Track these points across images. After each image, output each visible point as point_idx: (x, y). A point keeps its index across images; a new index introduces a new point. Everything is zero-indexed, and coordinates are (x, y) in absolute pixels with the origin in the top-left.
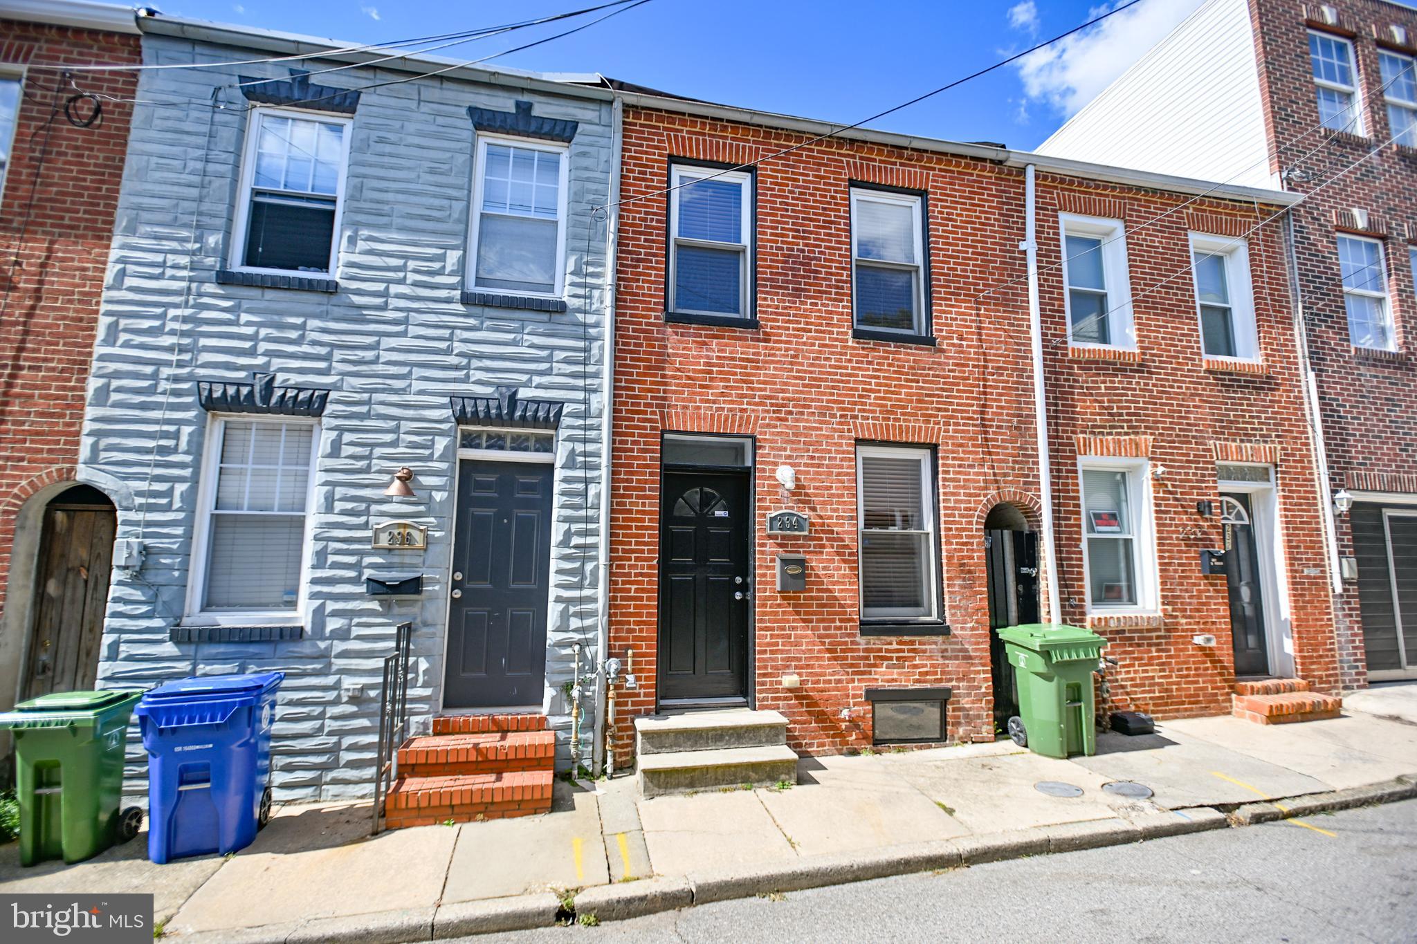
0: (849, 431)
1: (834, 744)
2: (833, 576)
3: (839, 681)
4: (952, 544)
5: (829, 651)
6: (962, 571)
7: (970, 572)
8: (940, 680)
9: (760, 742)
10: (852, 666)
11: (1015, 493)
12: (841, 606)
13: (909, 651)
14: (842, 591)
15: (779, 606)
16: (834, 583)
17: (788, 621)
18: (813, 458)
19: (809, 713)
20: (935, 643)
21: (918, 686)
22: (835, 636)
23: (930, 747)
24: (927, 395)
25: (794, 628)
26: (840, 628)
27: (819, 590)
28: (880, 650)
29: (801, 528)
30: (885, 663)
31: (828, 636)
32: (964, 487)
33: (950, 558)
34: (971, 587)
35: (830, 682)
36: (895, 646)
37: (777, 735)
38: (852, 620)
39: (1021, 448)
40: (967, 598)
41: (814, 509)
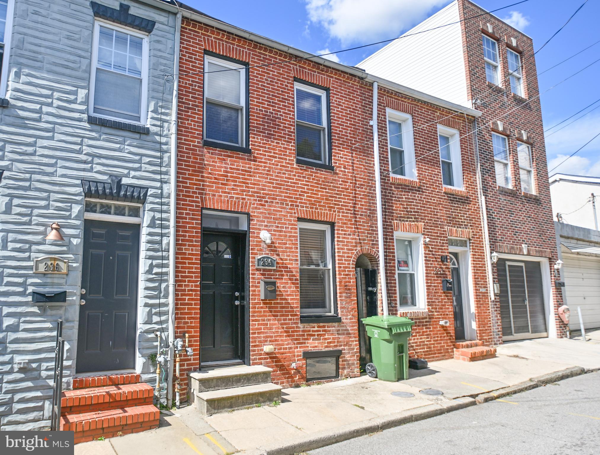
0: (295, 213)
1: (288, 382)
2: (287, 291)
3: (291, 348)
4: (341, 275)
5: (286, 332)
6: (346, 289)
7: (349, 289)
8: (336, 346)
9: (259, 382)
10: (296, 339)
11: (368, 249)
12: (292, 308)
13: (323, 331)
14: (292, 299)
15: (262, 308)
16: (288, 295)
17: (266, 316)
18: (277, 227)
19: (277, 366)
20: (334, 327)
21: (327, 349)
22: (288, 324)
23: (332, 381)
24: (330, 197)
25: (269, 320)
26: (291, 319)
27: (281, 299)
28: (309, 331)
29: (273, 266)
30: (312, 338)
31: (285, 324)
32: (347, 245)
33: (340, 282)
34: (350, 297)
35: (286, 349)
36: (316, 329)
37: (267, 378)
38: (296, 315)
39: (371, 226)
40: (348, 303)
41: (278, 255)
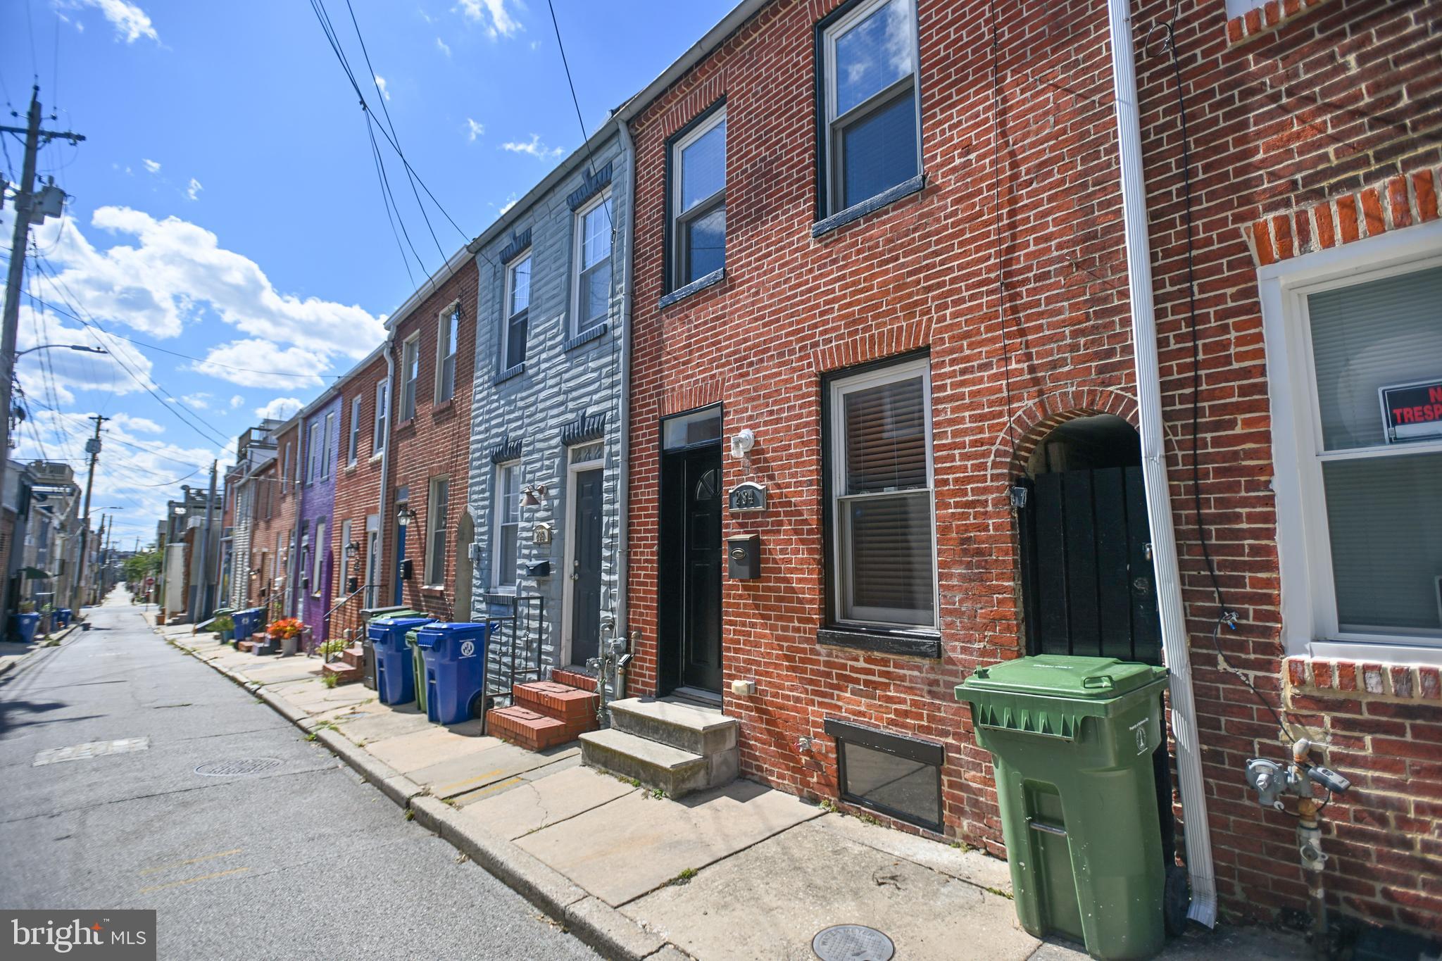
0: (809, 365)
1: (794, 780)
2: (790, 561)
3: (798, 700)
4: (948, 506)
5: (787, 658)
6: (965, 552)
7: (979, 552)
8: (928, 730)
9: (683, 746)
10: (811, 682)
11: (1078, 396)
12: (800, 601)
13: (882, 674)
14: (800, 581)
15: (741, 597)
16: (792, 571)
17: (748, 616)
18: (771, 413)
19: (769, 731)
20: (919, 669)
21: (892, 731)
22: (792, 640)
23: (916, 833)
25: (753, 625)
26: (797, 630)
27: (778, 580)
28: (844, 667)
29: (756, 503)
30: (851, 686)
31: (786, 639)
32: (970, 407)
33: (944, 530)
34: (981, 579)
35: (787, 698)
36: (861, 664)
38: (810, 621)
39: (1093, 301)
40: (976, 598)
41: (771, 478)
